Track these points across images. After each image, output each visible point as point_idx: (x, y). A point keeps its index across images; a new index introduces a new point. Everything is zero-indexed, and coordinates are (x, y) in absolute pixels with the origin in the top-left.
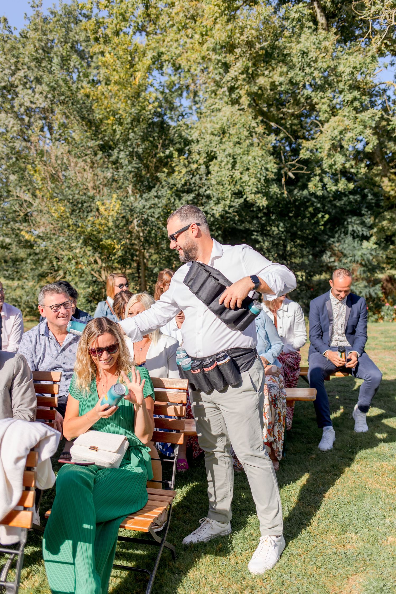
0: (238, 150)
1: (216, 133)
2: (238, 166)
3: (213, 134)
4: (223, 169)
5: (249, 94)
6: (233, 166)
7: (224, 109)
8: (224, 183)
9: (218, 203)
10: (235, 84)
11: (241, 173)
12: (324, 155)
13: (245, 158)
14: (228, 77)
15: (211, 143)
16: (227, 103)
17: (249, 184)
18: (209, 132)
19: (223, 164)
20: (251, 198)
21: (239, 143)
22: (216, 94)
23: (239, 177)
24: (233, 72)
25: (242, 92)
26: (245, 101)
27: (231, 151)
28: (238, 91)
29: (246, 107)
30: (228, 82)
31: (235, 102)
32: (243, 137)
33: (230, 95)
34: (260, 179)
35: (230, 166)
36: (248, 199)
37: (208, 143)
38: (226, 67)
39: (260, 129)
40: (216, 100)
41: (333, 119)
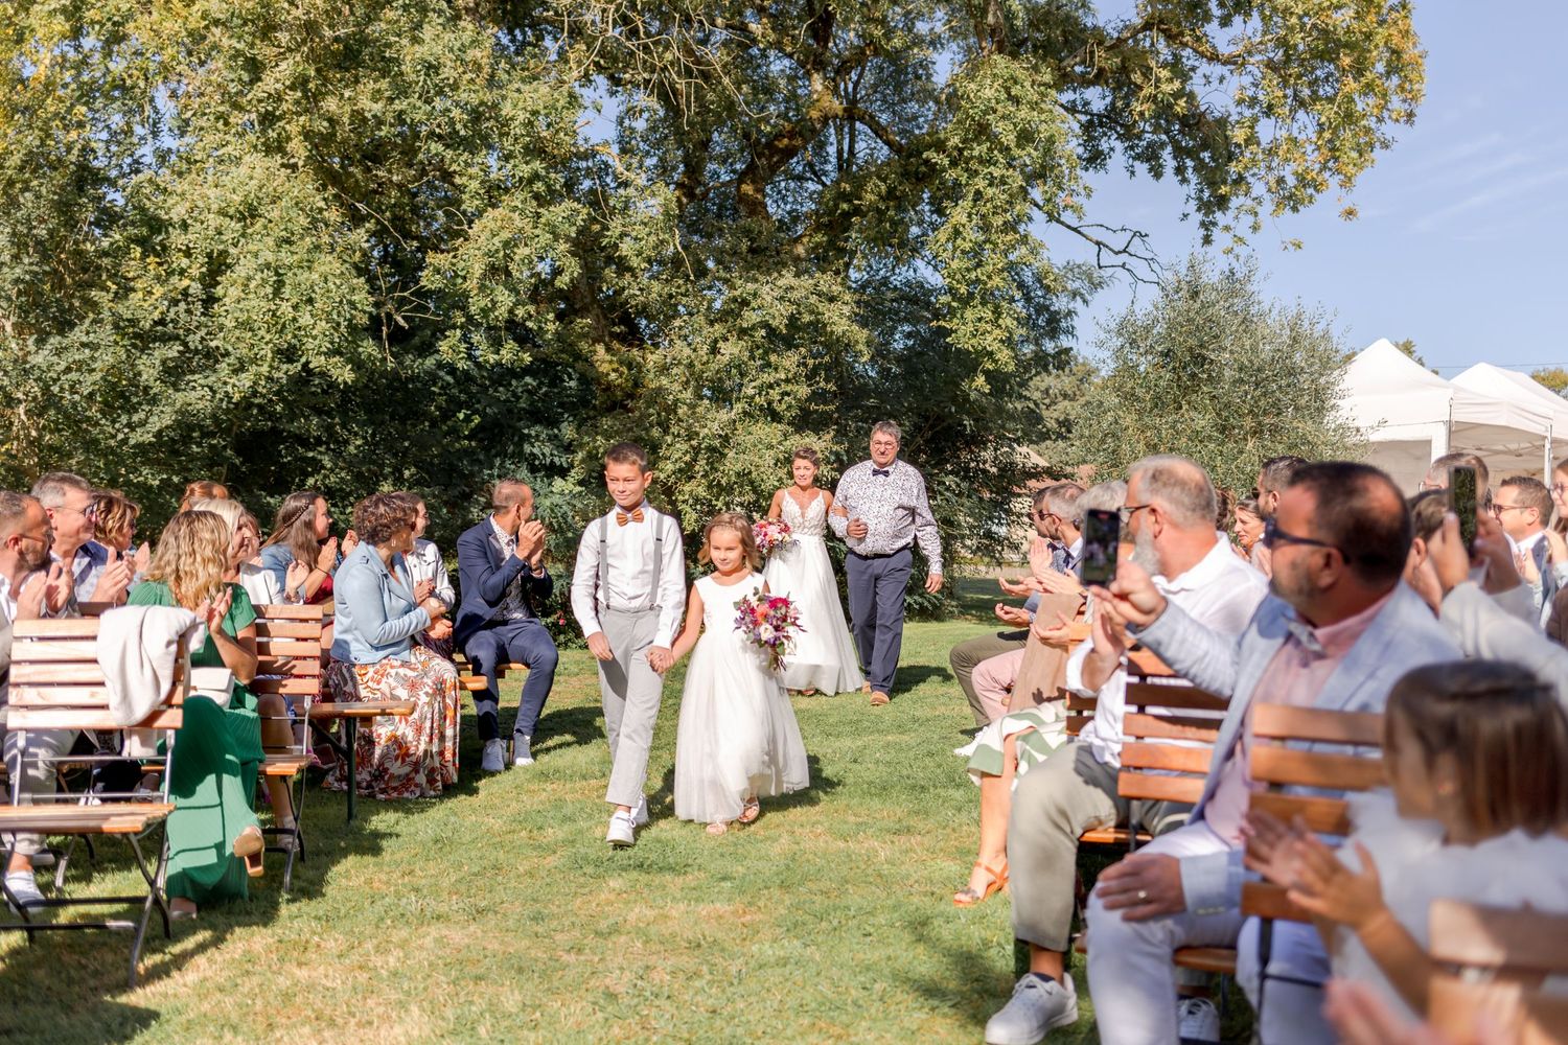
0: (286, 257)
1: (231, 211)
2: (287, 291)
3: (226, 215)
4: (251, 296)
5: (307, 135)
6: (277, 292)
7: (247, 158)
8: (256, 326)
9: (239, 370)
10: (275, 109)
11: (295, 307)
12: (472, 285)
13: (303, 276)
14: (258, 91)
15: (220, 233)
16: (255, 147)
17: (314, 332)
18: (215, 207)
19: (253, 284)
20: (317, 362)
21: (288, 242)
22: (226, 124)
23: (290, 316)
24: (270, 83)
25: (293, 129)
26: (298, 148)
27: (271, 257)
28: (281, 124)
29: (301, 163)
30: (260, 101)
31: (276, 147)
32: (297, 229)
33: (264, 131)
34: (339, 324)
35: (269, 290)
36: (311, 366)
37: (211, 232)
38: (255, 68)
39: (333, 215)
40: (228, 137)
41: (491, 213)
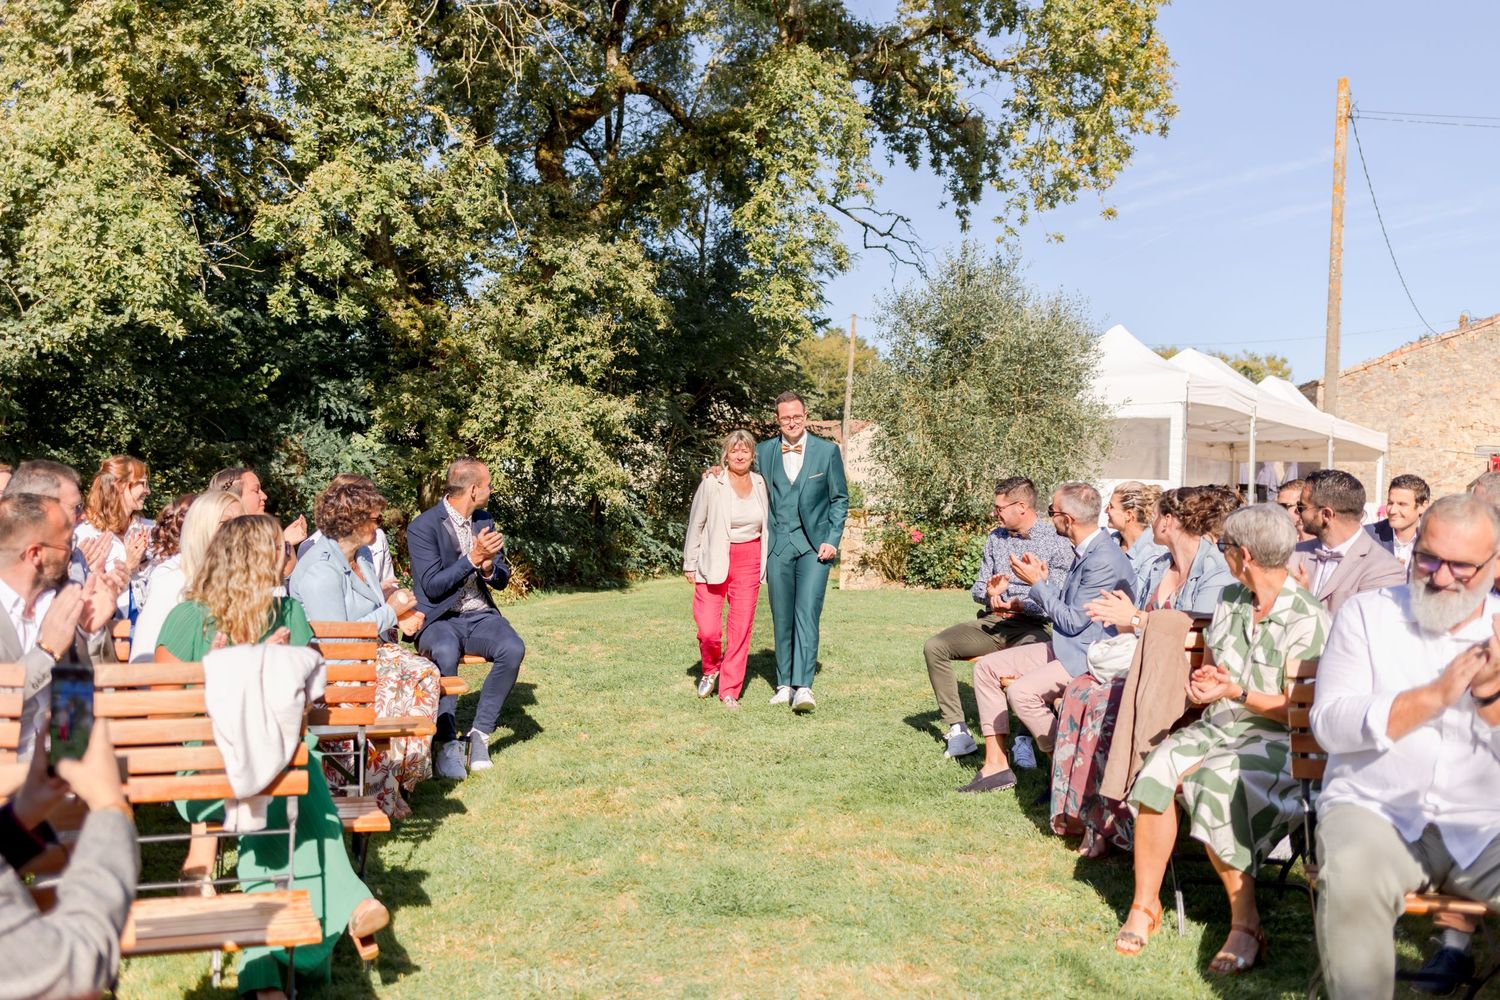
41: (326, 166)
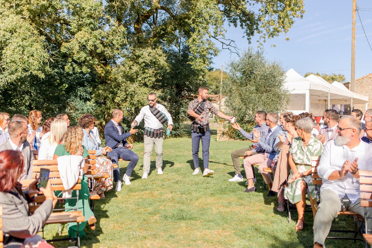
5: (28, 10)
7: (11, 16)
16: (13, 12)
25: (25, 8)
26: (26, 14)
28: (21, 7)
31: (20, 13)
33: (16, 9)
40: (5, 9)
